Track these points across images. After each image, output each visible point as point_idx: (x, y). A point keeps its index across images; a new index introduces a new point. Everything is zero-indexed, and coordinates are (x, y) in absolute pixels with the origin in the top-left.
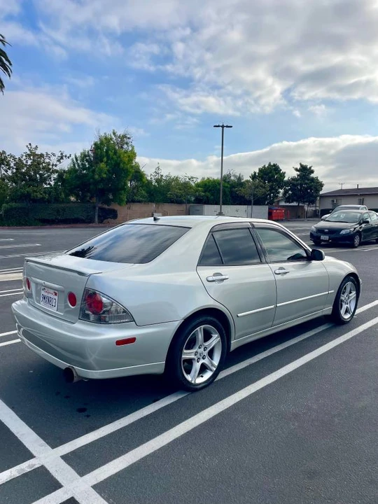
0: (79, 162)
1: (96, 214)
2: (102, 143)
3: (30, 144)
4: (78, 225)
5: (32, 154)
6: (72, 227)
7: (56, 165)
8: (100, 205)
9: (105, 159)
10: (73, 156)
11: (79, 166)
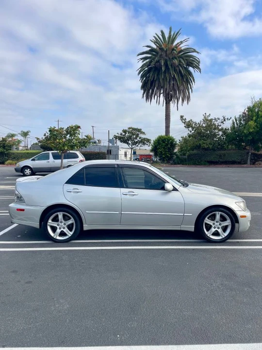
0: (238, 122)
1: (249, 158)
2: (254, 106)
3: (205, 114)
4: (234, 166)
5: (206, 120)
6: (229, 167)
7: (220, 126)
8: (253, 151)
9: (254, 118)
10: (233, 118)
11: (237, 125)
